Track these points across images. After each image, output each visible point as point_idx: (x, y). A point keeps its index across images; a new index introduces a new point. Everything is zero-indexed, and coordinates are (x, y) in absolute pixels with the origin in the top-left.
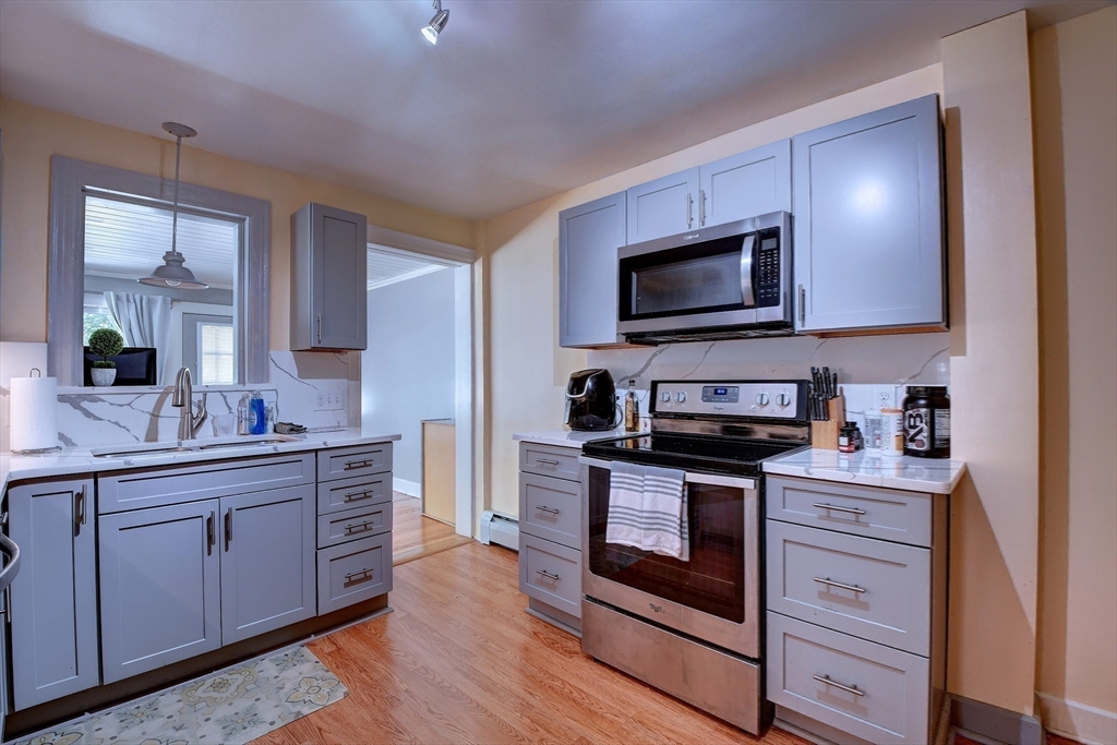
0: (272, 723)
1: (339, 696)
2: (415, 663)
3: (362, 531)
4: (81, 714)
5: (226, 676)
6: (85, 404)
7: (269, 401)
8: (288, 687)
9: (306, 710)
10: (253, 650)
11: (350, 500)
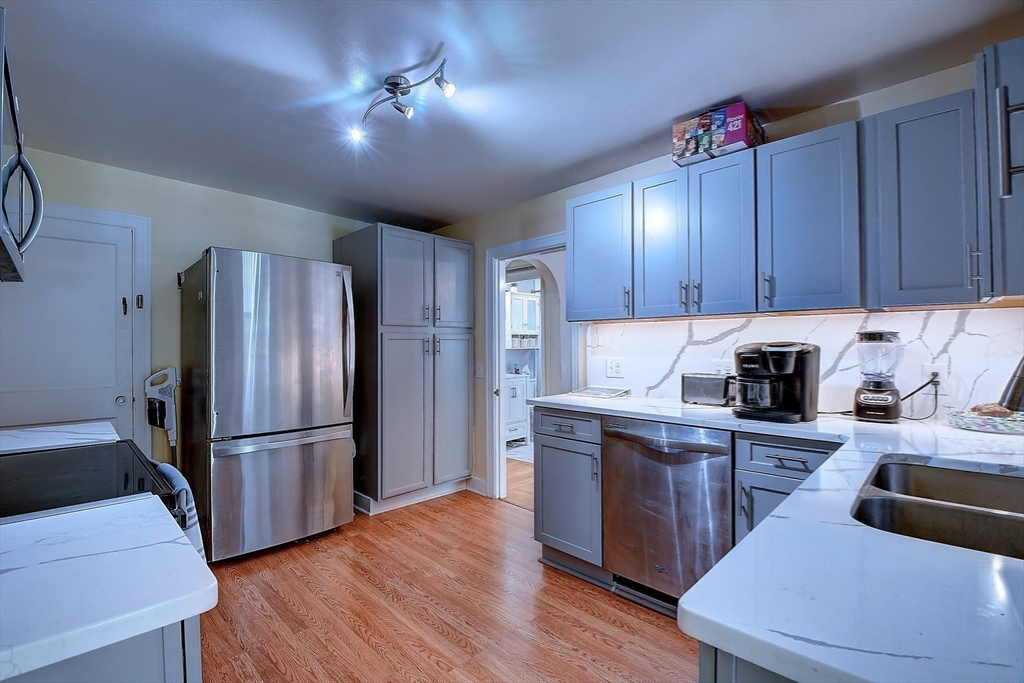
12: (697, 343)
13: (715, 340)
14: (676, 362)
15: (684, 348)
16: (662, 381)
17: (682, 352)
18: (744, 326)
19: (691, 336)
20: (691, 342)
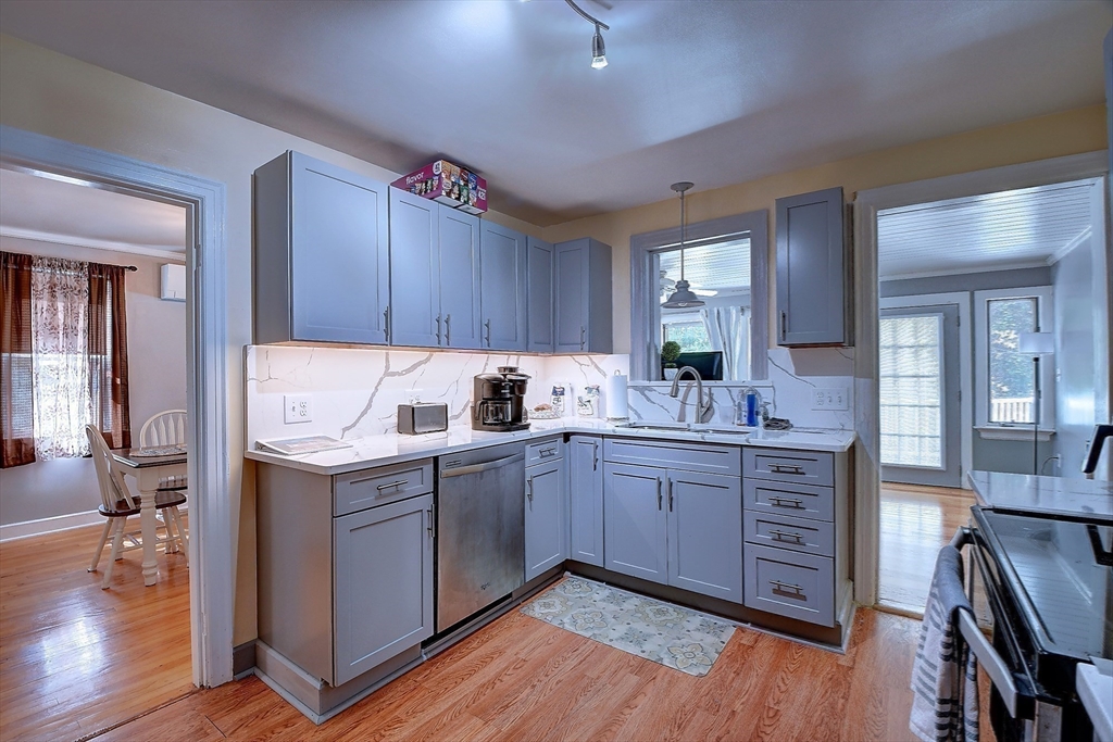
0: (643, 652)
1: (694, 672)
2: (778, 703)
3: (794, 543)
4: (602, 582)
5: (671, 610)
6: (646, 392)
7: (765, 396)
8: (684, 641)
9: (666, 662)
10: (700, 605)
11: (779, 505)
12: (393, 374)
13: (408, 371)
14: (373, 395)
15: (381, 380)
16: (359, 418)
17: (379, 383)
18: (428, 359)
19: (387, 367)
20: (388, 373)
